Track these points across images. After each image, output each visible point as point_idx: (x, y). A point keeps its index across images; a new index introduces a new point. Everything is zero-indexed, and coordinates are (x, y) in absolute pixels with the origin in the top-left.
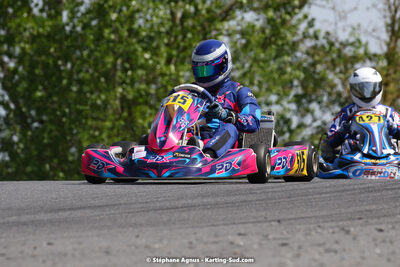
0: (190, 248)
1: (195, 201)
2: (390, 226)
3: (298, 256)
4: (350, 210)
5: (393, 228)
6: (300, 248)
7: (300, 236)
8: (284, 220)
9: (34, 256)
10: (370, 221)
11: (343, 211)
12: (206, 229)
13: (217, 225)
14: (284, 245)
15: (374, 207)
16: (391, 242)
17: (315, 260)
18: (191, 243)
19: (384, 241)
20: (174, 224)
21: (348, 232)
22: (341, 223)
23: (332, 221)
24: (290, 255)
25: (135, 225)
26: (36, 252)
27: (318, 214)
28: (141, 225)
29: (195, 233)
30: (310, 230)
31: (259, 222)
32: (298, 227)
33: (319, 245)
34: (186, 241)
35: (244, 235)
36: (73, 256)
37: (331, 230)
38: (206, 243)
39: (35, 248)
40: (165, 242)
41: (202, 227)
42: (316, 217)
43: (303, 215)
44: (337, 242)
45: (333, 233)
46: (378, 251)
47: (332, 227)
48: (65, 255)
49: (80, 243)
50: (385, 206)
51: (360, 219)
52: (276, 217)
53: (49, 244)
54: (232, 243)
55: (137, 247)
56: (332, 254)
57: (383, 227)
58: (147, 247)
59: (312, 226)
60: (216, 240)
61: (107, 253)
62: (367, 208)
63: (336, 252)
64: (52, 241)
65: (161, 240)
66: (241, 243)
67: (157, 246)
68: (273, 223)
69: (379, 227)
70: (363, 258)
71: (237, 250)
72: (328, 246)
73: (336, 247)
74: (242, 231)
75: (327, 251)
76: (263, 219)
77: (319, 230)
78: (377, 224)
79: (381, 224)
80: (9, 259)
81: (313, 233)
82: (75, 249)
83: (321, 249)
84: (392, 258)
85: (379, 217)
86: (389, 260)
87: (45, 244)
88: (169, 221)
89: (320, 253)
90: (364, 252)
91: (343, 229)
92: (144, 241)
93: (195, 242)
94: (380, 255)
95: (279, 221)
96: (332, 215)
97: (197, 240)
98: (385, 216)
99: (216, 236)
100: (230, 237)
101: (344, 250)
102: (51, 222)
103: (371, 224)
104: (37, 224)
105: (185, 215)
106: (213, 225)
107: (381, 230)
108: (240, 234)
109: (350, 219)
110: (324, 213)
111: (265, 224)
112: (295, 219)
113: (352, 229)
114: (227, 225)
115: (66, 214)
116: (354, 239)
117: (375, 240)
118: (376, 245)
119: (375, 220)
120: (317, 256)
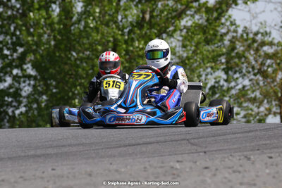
0: (145, 171)
1: (152, 140)
2: (277, 154)
3: (215, 175)
4: (252, 144)
5: (279, 156)
6: (217, 170)
7: (217, 162)
8: (209, 151)
9: (42, 178)
10: (265, 151)
11: (248, 145)
12: (156, 158)
13: (165, 155)
14: (206, 168)
15: (268, 142)
16: (277, 165)
17: (225, 178)
18: (145, 168)
19: (272, 165)
20: (136, 155)
21: (249, 159)
22: (245, 153)
23: (240, 152)
24: (209, 175)
25: (110, 156)
26: (43, 175)
27: (231, 147)
28: (114, 156)
29: (149, 161)
30: (225, 158)
31: (192, 153)
32: (217, 156)
33: (229, 168)
34: (142, 166)
35: (181, 162)
36: (68, 177)
37: (238, 158)
38: (155, 168)
39: (43, 172)
40: (129, 167)
41: (154, 157)
42: (229, 149)
43: (221, 148)
44: (241, 166)
45: (240, 159)
46: (267, 171)
47: (239, 156)
48: (63, 177)
49: (73, 169)
50: (276, 141)
51: (258, 150)
52: (204, 150)
53: (53, 169)
54: (172, 167)
55: (110, 171)
56: (237, 174)
57: (272, 155)
58: (117, 171)
59: (226, 156)
60: (163, 165)
61: (90, 175)
62: (264, 142)
63: (239, 172)
64: (54, 168)
65: (126, 166)
66: (178, 167)
67: (123, 170)
68: (201, 154)
69: (270, 155)
70: (257, 176)
71: (175, 172)
72: (235, 168)
73: (240, 169)
74: (180, 159)
75: (234, 172)
76: (195, 151)
77: (231, 158)
78: (269, 153)
79: (271, 153)
80: (25, 180)
81: (227, 160)
82: (69, 173)
83: (230, 171)
84: (276, 175)
85: (270, 149)
86: (274, 177)
87: (50, 170)
88: (133, 153)
89: (229, 173)
90: (258, 172)
91: (246, 157)
92: (115, 167)
93: (148, 167)
94: (268, 174)
95: (205, 152)
96: (240, 148)
97: (150, 166)
98: (275, 148)
99: (163, 163)
100: (172, 164)
101: (245, 171)
102: (56, 155)
103: (265, 153)
104: (46, 156)
105: (144, 149)
106: (162, 156)
107: (271, 158)
108: (178, 161)
109: (252, 150)
110: (235, 146)
111: (195, 155)
112: (216, 151)
113: (252, 157)
114: (171, 155)
115: (66, 149)
116: (253, 164)
117: (266, 164)
118: (267, 168)
119: (268, 151)
120: (227, 175)
